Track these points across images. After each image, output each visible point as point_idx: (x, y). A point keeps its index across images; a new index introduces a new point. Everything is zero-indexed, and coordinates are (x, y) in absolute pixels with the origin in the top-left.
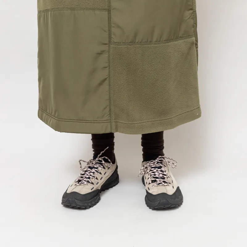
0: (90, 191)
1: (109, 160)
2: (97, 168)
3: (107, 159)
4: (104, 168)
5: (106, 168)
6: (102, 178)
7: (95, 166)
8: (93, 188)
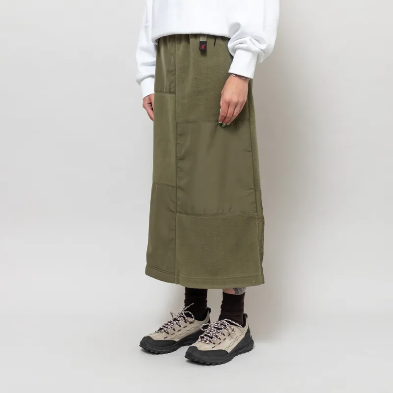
0: (163, 339)
1: (193, 316)
2: (179, 321)
3: (191, 315)
4: (185, 322)
5: (188, 323)
6: (180, 330)
7: (178, 319)
8: (167, 337)
